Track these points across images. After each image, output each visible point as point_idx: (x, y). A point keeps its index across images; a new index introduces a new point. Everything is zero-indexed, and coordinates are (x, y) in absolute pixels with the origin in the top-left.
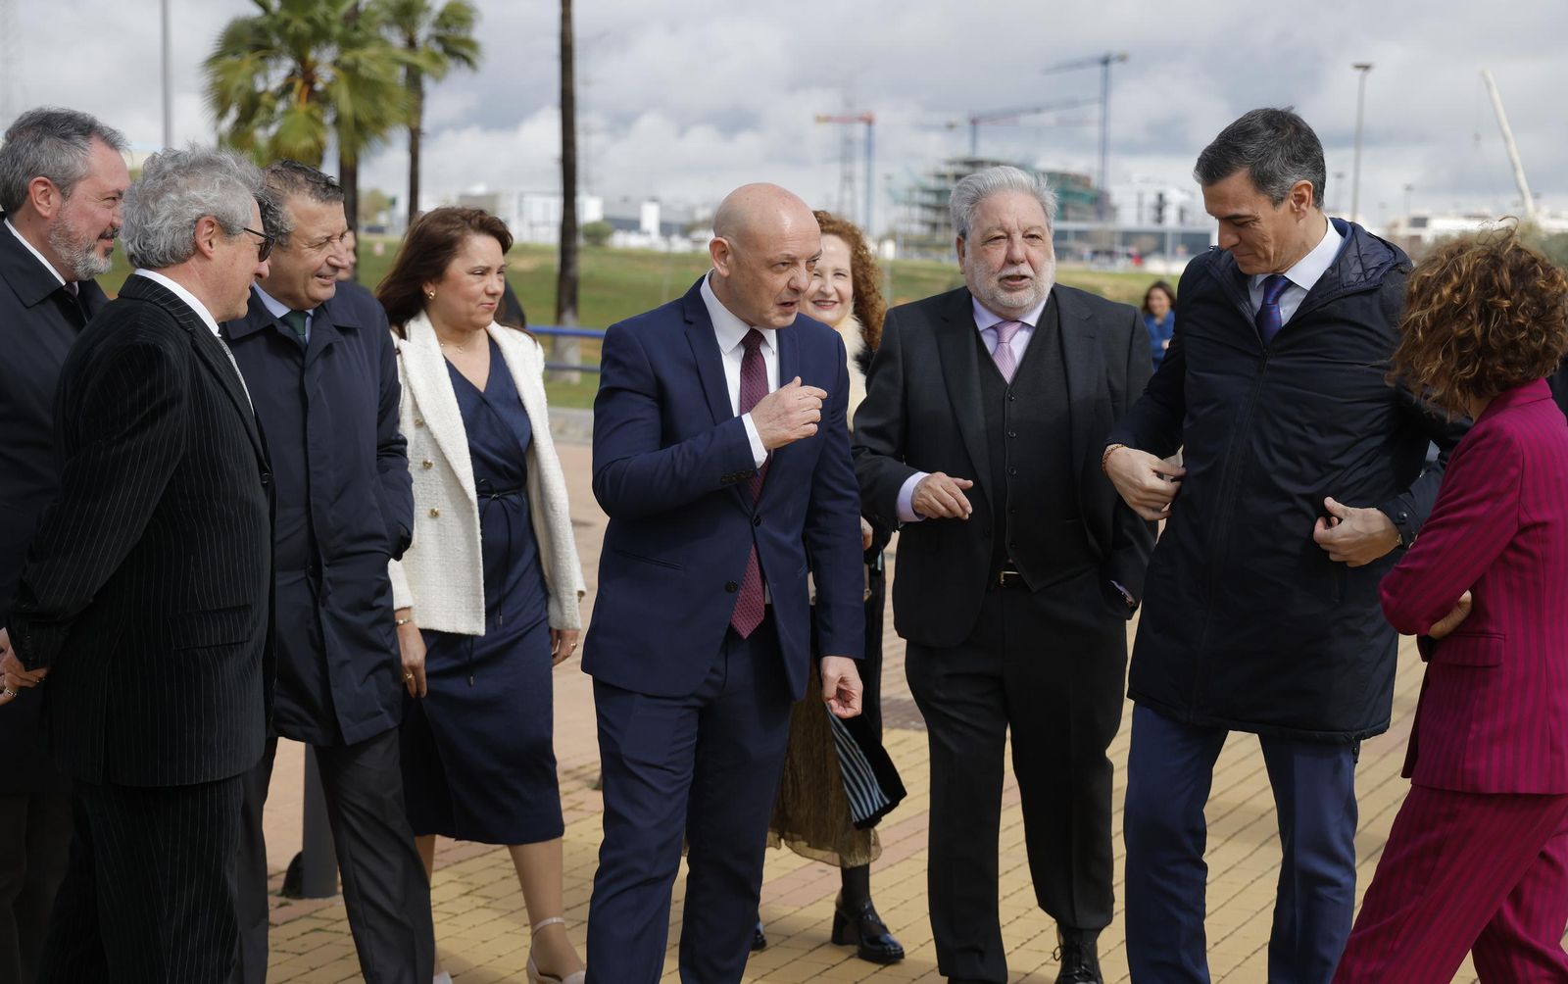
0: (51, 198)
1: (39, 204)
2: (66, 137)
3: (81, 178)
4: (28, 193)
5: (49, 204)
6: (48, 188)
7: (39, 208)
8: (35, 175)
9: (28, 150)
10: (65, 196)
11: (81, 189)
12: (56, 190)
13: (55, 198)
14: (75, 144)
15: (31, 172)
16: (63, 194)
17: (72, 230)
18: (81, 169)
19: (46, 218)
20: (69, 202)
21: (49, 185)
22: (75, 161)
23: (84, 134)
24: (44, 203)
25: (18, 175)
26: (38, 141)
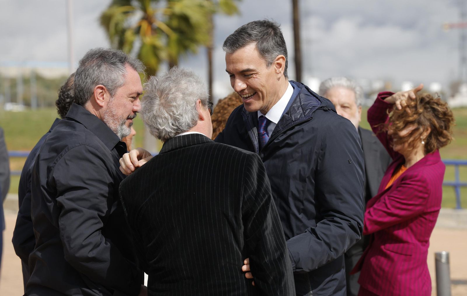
0: (105, 96)
1: (98, 99)
2: (113, 64)
3: (120, 86)
4: (93, 93)
5: (103, 99)
6: (104, 91)
7: (98, 101)
8: (97, 84)
9: (94, 71)
10: (111, 95)
11: (120, 91)
12: (107, 92)
13: (106, 96)
14: (118, 67)
15: (95, 83)
16: (111, 94)
17: (114, 113)
18: (121, 80)
19: (101, 107)
20: (114, 98)
21: (104, 90)
22: (118, 76)
23: (122, 62)
24: (101, 99)
25: (88, 83)
26: (99, 66)
